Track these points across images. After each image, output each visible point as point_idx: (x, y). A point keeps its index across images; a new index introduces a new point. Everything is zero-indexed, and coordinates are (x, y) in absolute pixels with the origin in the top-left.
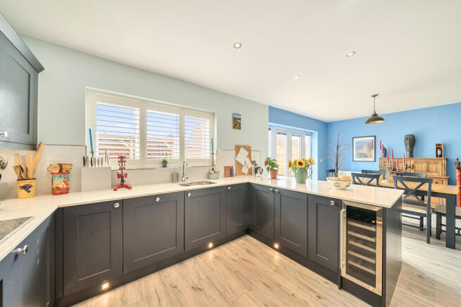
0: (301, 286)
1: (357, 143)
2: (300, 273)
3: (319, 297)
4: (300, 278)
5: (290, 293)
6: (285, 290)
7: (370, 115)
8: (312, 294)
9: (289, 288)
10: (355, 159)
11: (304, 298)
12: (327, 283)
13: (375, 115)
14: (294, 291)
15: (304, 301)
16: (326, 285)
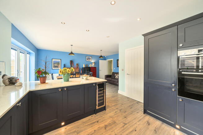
0: (91, 126)
1: (54, 61)
2: (84, 123)
3: (98, 122)
4: (86, 124)
5: (93, 132)
6: (91, 133)
7: (70, 52)
8: (96, 123)
9: (91, 131)
10: (53, 68)
11: (97, 127)
12: (92, 116)
13: (72, 52)
14: (93, 130)
15: (98, 128)
16: (93, 117)
